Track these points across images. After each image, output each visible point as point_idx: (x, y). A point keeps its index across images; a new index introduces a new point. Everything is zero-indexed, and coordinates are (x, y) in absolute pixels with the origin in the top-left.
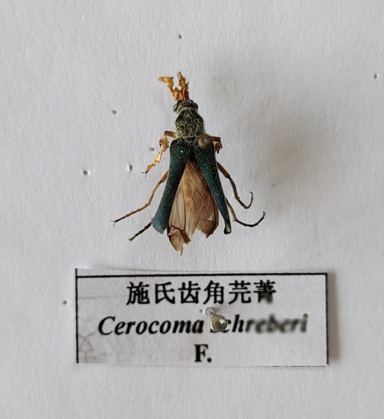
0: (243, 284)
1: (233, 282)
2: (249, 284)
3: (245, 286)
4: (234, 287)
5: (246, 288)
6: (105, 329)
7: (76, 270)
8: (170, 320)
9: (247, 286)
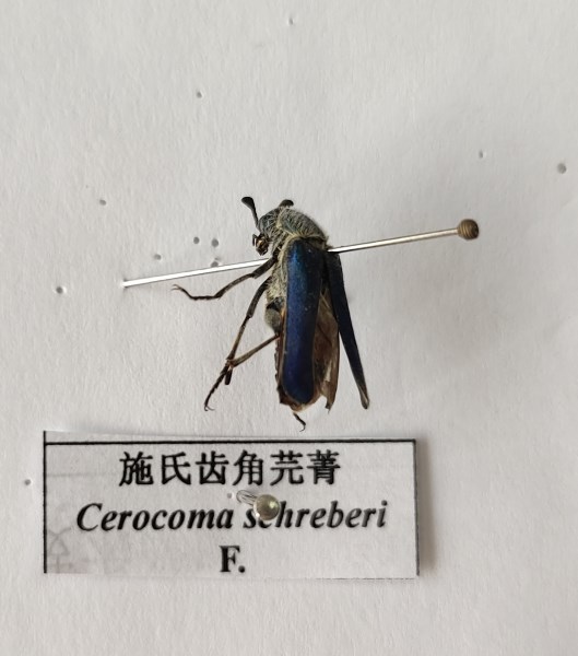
0: (291, 455)
1: (277, 453)
2: (300, 455)
3: (294, 459)
4: (278, 460)
5: (296, 462)
6: (86, 522)
7: (44, 433)
8: (183, 509)
9: (298, 459)
